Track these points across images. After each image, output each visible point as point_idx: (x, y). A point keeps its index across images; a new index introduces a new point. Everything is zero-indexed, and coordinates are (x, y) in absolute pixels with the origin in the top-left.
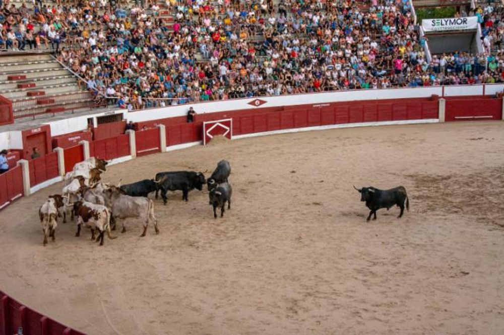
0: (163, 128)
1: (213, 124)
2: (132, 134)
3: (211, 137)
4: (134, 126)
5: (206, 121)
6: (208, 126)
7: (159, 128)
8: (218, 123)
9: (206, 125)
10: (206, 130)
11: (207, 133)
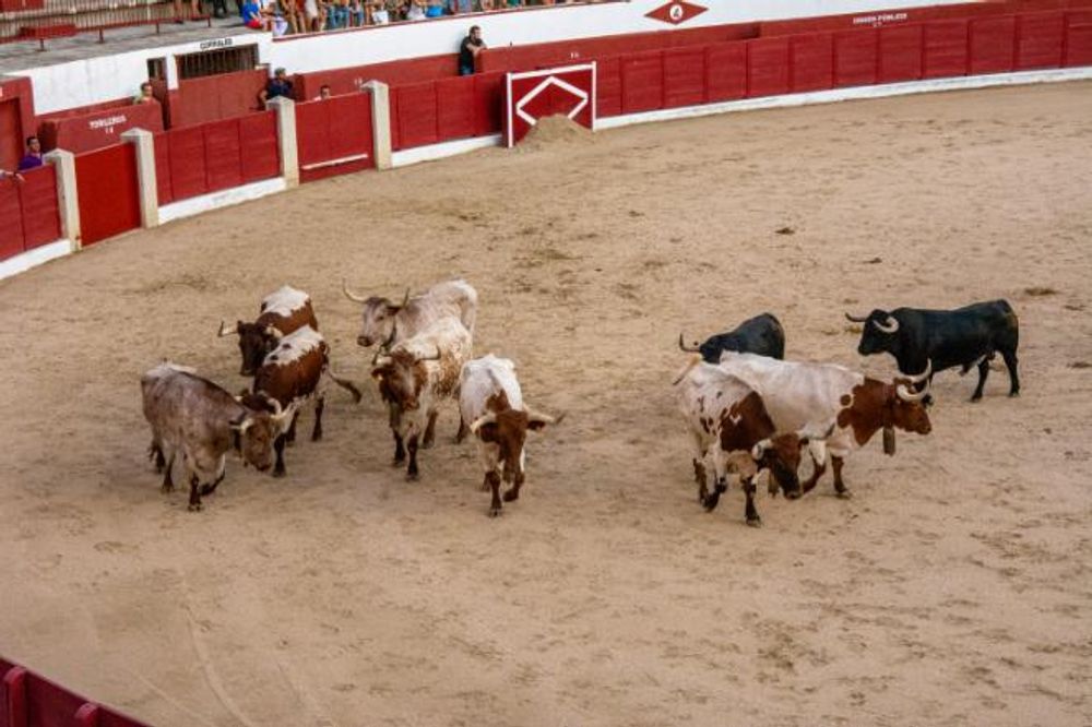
0: (381, 93)
1: (537, 81)
2: (287, 110)
3: (531, 121)
4: (293, 87)
5: (514, 72)
6: (522, 88)
7: (369, 95)
8: (551, 77)
9: (515, 83)
10: (515, 101)
11: (517, 108)
